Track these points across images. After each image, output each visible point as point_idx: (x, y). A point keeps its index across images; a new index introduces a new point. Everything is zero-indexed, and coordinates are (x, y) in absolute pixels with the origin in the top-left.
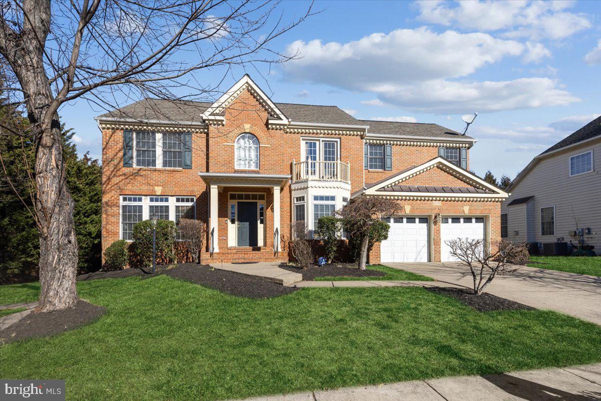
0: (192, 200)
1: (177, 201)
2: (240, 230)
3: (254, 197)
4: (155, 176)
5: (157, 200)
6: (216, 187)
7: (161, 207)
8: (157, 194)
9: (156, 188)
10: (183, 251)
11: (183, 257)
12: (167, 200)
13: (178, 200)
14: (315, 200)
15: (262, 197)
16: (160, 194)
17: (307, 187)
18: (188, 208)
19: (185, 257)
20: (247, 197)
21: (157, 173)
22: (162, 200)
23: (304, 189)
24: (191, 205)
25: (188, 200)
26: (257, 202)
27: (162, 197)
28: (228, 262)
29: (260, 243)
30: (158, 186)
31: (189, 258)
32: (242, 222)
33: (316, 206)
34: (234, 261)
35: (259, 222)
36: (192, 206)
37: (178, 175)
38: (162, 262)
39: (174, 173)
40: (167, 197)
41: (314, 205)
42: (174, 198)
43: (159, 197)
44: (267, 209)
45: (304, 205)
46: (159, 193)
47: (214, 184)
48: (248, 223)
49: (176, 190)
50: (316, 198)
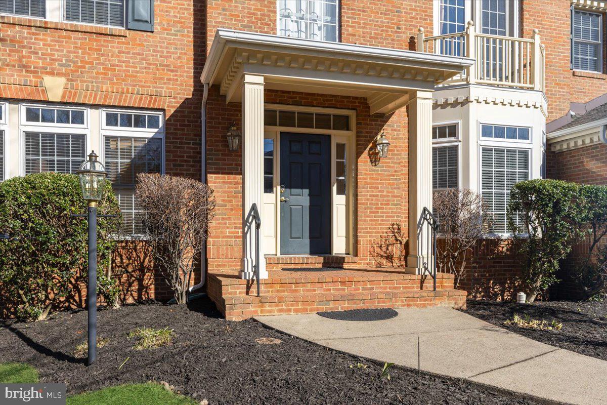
0: (153, 123)
1: (109, 123)
2: (286, 212)
3: (323, 121)
4: (43, 42)
5: (47, 118)
6: (260, 79)
7: (63, 137)
8: (51, 99)
9: (48, 81)
10: (130, 269)
11: (130, 285)
12: (79, 119)
13: (111, 120)
14: (484, 135)
15: (342, 123)
16: (59, 100)
17: (467, 101)
18: (140, 144)
19: (135, 286)
20: (305, 120)
21: (48, 37)
22: (64, 118)
23: (455, 104)
24: (150, 135)
25: (139, 122)
26: (329, 137)
27: (63, 108)
28: (305, 310)
29: (339, 246)
30: (51, 74)
31: (147, 288)
32: (290, 188)
33: (487, 151)
34: (324, 308)
35: (335, 189)
36: (151, 140)
37: (113, 46)
38: (67, 300)
39: (103, 38)
40: (79, 109)
41: (484, 149)
42: (102, 114)
43: (56, 108)
44: (359, 154)
45: (456, 147)
46: (55, 95)
47: (255, 71)
48: (306, 191)
49: (106, 91)
50: (487, 131)
